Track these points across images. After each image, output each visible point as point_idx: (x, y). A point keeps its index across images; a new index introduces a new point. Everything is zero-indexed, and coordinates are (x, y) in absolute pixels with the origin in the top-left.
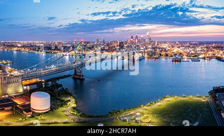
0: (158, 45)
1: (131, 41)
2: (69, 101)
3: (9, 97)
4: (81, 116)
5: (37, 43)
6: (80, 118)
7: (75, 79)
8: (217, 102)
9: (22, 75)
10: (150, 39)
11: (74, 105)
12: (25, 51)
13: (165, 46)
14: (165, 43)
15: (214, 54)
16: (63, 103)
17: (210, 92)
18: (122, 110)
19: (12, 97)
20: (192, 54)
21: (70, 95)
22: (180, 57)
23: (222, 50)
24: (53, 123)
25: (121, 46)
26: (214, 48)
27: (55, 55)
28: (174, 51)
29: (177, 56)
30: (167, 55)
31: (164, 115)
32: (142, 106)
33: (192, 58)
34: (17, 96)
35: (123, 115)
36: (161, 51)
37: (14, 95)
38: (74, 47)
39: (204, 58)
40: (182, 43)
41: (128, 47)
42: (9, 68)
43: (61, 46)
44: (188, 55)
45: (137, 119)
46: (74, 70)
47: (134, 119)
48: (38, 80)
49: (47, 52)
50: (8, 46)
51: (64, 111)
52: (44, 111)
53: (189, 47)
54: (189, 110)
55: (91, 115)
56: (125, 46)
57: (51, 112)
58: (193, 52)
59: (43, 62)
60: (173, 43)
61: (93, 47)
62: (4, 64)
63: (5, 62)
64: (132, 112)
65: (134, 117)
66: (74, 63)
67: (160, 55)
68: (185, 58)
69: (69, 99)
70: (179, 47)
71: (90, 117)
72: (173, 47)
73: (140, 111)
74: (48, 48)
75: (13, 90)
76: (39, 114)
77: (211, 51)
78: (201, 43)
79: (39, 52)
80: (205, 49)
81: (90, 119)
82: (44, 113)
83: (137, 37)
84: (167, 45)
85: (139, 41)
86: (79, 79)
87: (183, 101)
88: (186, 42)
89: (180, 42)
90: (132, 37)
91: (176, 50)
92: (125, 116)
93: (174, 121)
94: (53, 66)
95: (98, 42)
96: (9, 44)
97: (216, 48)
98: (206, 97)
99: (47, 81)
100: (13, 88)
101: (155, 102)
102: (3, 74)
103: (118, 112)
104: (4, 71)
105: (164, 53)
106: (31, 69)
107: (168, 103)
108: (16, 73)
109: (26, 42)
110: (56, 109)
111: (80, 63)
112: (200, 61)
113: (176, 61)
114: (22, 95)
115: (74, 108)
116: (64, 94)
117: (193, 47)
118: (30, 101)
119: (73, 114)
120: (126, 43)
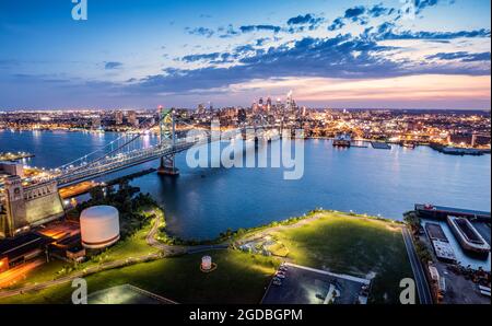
0: (307, 114)
1: (259, 108)
2: (154, 216)
3: (32, 228)
4: (174, 243)
5: (86, 112)
6: (172, 247)
7: (161, 176)
8: (422, 239)
9: (57, 179)
10: (293, 104)
11: (162, 224)
12: (61, 130)
13: (320, 117)
14: (321, 111)
15: (424, 137)
16: (144, 222)
17: (408, 214)
18: (241, 230)
19: (38, 228)
20: (374, 133)
21: (155, 205)
22: (349, 139)
23: (447, 129)
24: (126, 265)
25: (242, 115)
26: (426, 123)
27: (124, 134)
28: (338, 127)
29: (343, 136)
30: (323, 134)
31: (313, 245)
32: (275, 223)
33: (373, 141)
34: (49, 222)
35: (243, 239)
36: (313, 127)
37: (43, 221)
38: (158, 120)
39: (401, 144)
40: (354, 113)
41: (254, 118)
42: (25, 167)
43: (133, 117)
44: (366, 135)
45: (265, 248)
46: (159, 161)
47: (261, 248)
48: (94, 184)
49: (107, 130)
50: (17, 121)
51: (145, 238)
52: (109, 243)
53: (368, 119)
54: (360, 243)
55: (191, 239)
56: (249, 116)
57: (122, 242)
58: (377, 130)
59: (100, 149)
60: (337, 112)
61: (192, 118)
62: (11, 161)
63: (13, 157)
64: (258, 235)
65: (260, 244)
66: (160, 147)
67: (311, 132)
68: (360, 141)
69: (152, 212)
70: (348, 120)
71: (190, 243)
72: (335, 119)
73: (271, 233)
74: (109, 123)
75: (40, 213)
76: (100, 252)
77: (419, 129)
78: (396, 113)
79: (92, 131)
80: (405, 125)
81: (189, 248)
82: (109, 247)
83: (269, 101)
84: (324, 114)
85: (274, 108)
86: (170, 175)
87: (349, 223)
88: (364, 111)
89: (350, 111)
90: (261, 101)
91: (341, 125)
92: (247, 242)
93: (330, 260)
94: (120, 155)
95: (200, 110)
96: (21, 117)
97: (431, 124)
98: (397, 222)
99: (110, 184)
100: (40, 207)
101: (298, 219)
102: (10, 182)
103: (234, 233)
104: (13, 177)
105: (317, 130)
106: (75, 165)
107: (321, 222)
108: (43, 175)
109: (60, 112)
110: (130, 236)
111: (169, 146)
112: (390, 148)
113: (339, 146)
114: (61, 219)
115: (162, 230)
116: (142, 205)
117: (377, 121)
118: (79, 228)
119: (161, 242)
120: (250, 111)
